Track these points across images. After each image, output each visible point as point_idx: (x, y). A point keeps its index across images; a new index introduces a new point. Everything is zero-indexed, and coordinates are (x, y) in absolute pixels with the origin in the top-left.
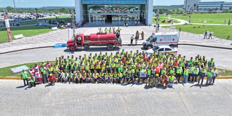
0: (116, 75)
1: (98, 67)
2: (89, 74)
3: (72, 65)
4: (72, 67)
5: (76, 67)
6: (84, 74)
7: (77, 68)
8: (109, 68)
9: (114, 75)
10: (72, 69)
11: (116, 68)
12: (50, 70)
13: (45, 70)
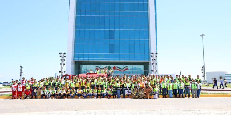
0: (100, 90)
1: (83, 84)
2: (73, 90)
3: (57, 83)
4: (57, 84)
5: (61, 83)
6: (68, 90)
7: (62, 85)
8: (93, 85)
9: (98, 90)
10: (56, 86)
11: (101, 85)
12: (34, 85)
13: (29, 85)
